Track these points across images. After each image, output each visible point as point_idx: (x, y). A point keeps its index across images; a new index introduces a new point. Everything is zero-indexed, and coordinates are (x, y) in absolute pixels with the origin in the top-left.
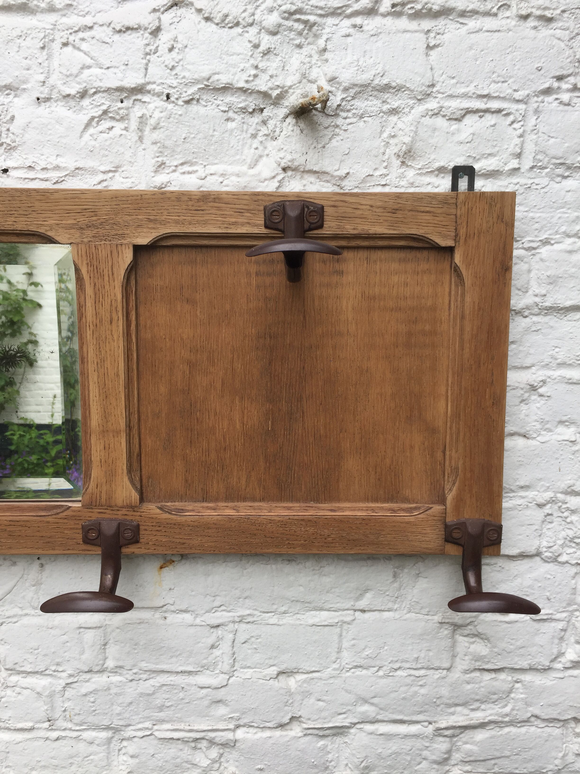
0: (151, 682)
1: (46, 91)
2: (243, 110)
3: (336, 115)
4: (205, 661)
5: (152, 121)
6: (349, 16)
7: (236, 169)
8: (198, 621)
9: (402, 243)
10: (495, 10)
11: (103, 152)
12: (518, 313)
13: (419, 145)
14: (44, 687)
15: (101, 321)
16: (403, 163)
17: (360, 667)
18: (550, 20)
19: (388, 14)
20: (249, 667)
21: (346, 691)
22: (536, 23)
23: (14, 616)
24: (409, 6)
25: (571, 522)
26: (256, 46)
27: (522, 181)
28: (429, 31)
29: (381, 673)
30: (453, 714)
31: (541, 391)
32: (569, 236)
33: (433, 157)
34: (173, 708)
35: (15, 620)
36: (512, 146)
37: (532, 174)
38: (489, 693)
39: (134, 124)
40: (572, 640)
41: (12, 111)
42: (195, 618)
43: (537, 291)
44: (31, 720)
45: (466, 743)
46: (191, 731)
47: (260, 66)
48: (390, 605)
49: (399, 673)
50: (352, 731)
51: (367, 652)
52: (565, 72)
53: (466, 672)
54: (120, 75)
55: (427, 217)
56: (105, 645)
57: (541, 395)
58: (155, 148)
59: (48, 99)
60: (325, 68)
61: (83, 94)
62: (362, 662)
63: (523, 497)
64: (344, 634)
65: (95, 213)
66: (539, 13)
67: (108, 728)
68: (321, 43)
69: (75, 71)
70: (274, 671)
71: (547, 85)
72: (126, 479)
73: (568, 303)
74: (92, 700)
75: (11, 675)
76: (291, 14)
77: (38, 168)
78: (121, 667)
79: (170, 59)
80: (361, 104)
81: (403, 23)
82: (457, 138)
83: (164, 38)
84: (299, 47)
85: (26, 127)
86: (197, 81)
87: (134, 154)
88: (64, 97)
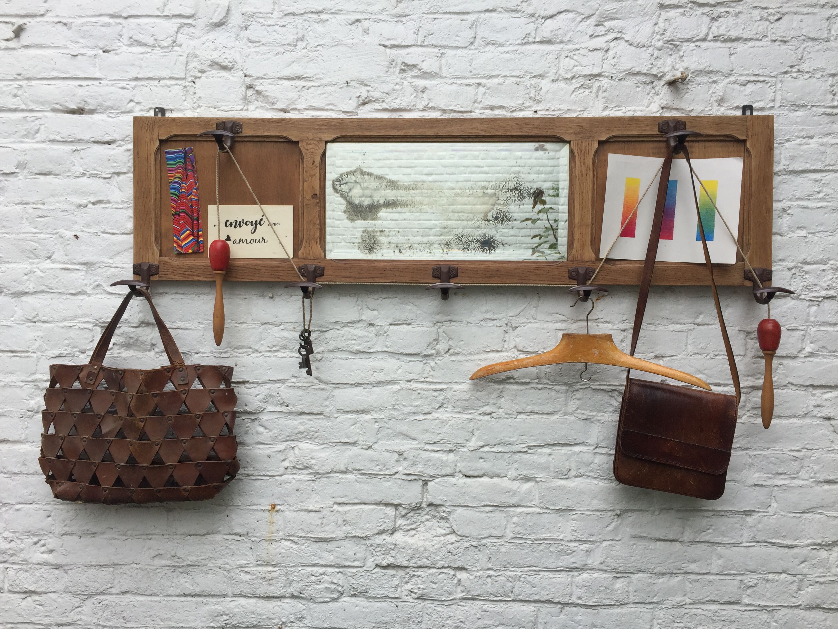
1: (557, 76)
2: (645, 83)
3: (688, 84)
5: (604, 88)
6: (694, 42)
7: (640, 108)
8: (615, 327)
9: (721, 138)
10: (760, 38)
11: (580, 102)
12: (776, 174)
13: (726, 96)
15: (582, 175)
16: (719, 104)
17: (697, 353)
18: (786, 42)
19: (712, 40)
21: (690, 366)
22: (780, 43)
23: (525, 323)
24: (722, 37)
25: (806, 278)
26: (652, 55)
27: (775, 112)
28: (730, 47)
29: (708, 357)
31: (788, 212)
32: (799, 138)
33: (733, 102)
35: (524, 325)
36: (770, 96)
37: (780, 109)
39: (594, 90)
40: (809, 342)
41: (541, 85)
42: (613, 326)
43: (785, 163)
44: (529, 378)
45: (754, 397)
46: (610, 385)
47: (653, 64)
49: (717, 357)
51: (701, 345)
52: (794, 64)
53: (753, 357)
54: (591, 69)
55: (734, 126)
57: (788, 214)
58: (604, 100)
59: (557, 80)
60: (683, 64)
61: (573, 77)
62: (699, 351)
63: (781, 265)
64: (689, 336)
65: (582, 127)
66: (781, 39)
67: (567, 383)
68: (681, 53)
69: (571, 68)
70: (653, 355)
71: (786, 70)
72: (590, 248)
73: (800, 169)
76: (668, 41)
77: (551, 110)
79: (613, 61)
80: (699, 79)
81: (718, 44)
82: (744, 93)
83: (611, 53)
84: (671, 55)
85: (547, 92)
86: (625, 71)
87: (594, 103)
88: (565, 79)
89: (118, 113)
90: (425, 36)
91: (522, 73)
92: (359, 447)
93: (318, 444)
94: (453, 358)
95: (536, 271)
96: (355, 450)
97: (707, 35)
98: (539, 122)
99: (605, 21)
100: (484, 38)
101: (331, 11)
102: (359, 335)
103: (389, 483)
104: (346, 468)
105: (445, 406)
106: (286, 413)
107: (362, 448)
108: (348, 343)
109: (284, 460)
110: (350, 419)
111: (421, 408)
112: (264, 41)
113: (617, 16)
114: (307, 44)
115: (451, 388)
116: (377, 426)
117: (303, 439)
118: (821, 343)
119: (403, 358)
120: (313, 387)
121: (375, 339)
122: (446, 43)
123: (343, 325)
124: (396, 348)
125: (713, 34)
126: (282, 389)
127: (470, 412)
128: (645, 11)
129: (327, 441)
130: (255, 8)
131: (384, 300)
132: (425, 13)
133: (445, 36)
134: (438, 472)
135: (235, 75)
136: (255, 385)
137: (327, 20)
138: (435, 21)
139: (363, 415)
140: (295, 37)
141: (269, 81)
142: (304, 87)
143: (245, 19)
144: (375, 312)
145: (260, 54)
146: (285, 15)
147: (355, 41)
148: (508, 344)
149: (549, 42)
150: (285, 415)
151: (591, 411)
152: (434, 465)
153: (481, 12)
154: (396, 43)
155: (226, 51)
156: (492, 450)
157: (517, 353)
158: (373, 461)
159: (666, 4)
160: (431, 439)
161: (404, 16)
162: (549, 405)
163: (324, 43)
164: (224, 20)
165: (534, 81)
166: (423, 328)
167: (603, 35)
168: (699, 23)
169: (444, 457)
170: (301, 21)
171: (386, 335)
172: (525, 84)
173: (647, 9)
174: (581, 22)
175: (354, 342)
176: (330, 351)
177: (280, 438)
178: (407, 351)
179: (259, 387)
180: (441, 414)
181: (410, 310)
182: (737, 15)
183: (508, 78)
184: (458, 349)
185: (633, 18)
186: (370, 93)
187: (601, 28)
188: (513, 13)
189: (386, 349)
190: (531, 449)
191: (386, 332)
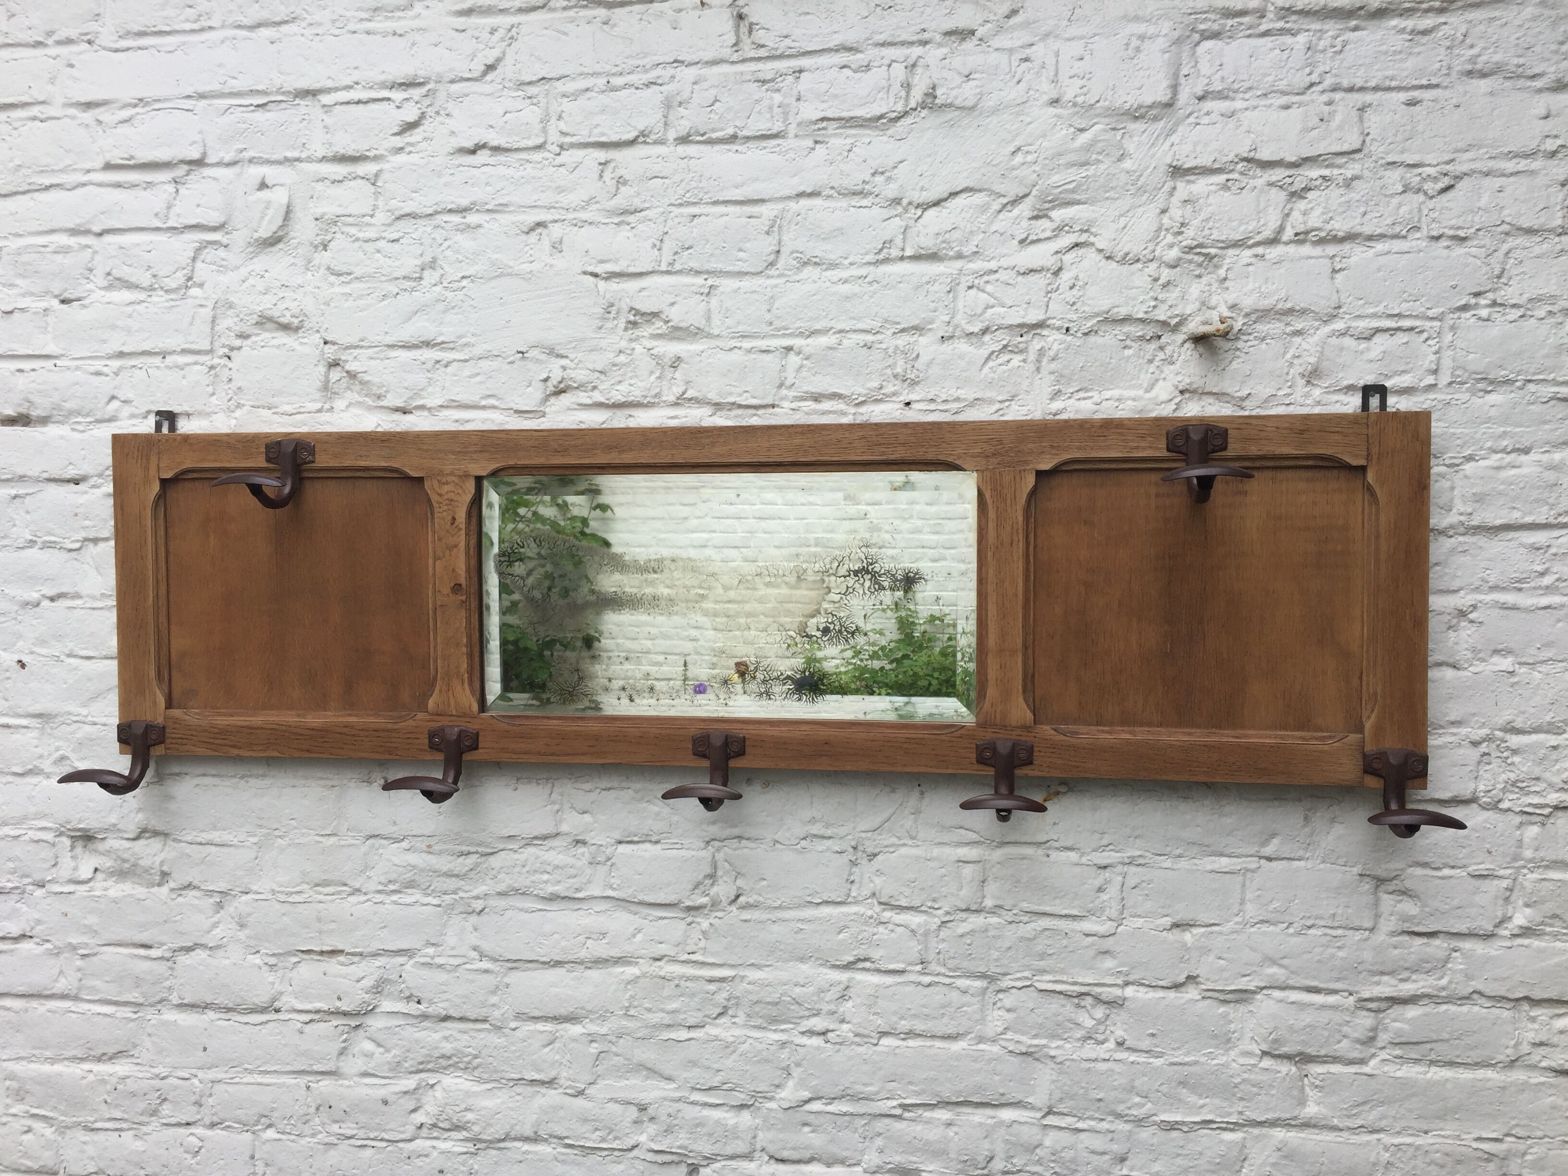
0: (1032, 925)
1: (951, 329)
2: (1141, 338)
3: (1237, 339)
4: (1091, 905)
5: (1051, 353)
6: (1250, 247)
7: (1133, 393)
8: (1084, 860)
9: (1310, 463)
10: (1404, 233)
11: (1001, 383)
12: (1442, 532)
13: (1325, 364)
14: (919, 925)
15: (1002, 544)
16: (1308, 382)
17: (1267, 922)
18: (1464, 239)
19: (1291, 242)
20: (1139, 916)
21: (1251, 949)
22: (1449, 243)
23: (892, 845)
24: (1313, 234)
25: (1513, 764)
26: (1156, 280)
27: (1440, 396)
28: (1334, 256)
29: (1291, 930)
30: (1378, 983)
31: (1472, 616)
32: (1496, 452)
33: (1340, 375)
34: (1055, 957)
35: (892, 850)
36: (1427, 362)
37: (1450, 390)
38: (1421, 960)
39: (1032, 356)
40: (1520, 902)
41: (918, 349)
42: (1081, 857)
43: (1462, 510)
44: (903, 962)
45: (1395, 1020)
46: (1075, 983)
47: (1160, 297)
48: (1301, 853)
49: (1312, 931)
50: (1258, 997)
51: (1275, 905)
52: (1482, 289)
53: (1393, 934)
54: (1022, 313)
55: (1336, 437)
56: (983, 882)
57: (1472, 622)
58: (1053, 377)
59: (951, 337)
60: (1225, 296)
61: (985, 331)
62: (1269, 916)
63: (1454, 734)
64: (1248, 883)
65: (1000, 442)
66: (1451, 233)
67: (983, 976)
68: (1222, 272)
69: (979, 311)
70: (1167, 921)
71: (1463, 302)
72: (1021, 699)
73: (1498, 522)
74: (969, 941)
75: (884, 910)
76: (1192, 248)
77: (939, 400)
78: (1000, 907)
79: (1070, 296)
80: (1263, 328)
81: (1307, 249)
82: (1366, 356)
83: (1066, 277)
84: (1199, 276)
85: (930, 364)
86: (1097, 315)
87: (1031, 384)
88: (967, 335)
89: (90, 422)
90: (676, 253)
91: (876, 324)
92: (561, 1090)
93: (480, 1081)
94: (746, 915)
95: (905, 746)
96: (553, 1096)
97: (1281, 229)
98: (910, 431)
99: (1053, 208)
100: (797, 252)
101: (487, 207)
102: (556, 862)
103: (621, 1167)
104: (536, 1133)
105: (730, 1012)
106: (416, 1017)
107: (566, 1094)
108: (533, 878)
109: (414, 1110)
110: (542, 1032)
111: (682, 1016)
112: (358, 272)
113: (1078, 197)
114: (442, 275)
115: (743, 977)
116: (594, 1049)
117: (452, 1069)
118: (1549, 907)
119: (645, 911)
120: (468, 966)
121: (589, 871)
122: (719, 266)
123: (524, 842)
124: (630, 891)
125: (1293, 227)
126: (408, 967)
127: (783, 1027)
128: (1140, 183)
129: (495, 1076)
130: (340, 206)
131: (604, 792)
132: (674, 205)
133: (718, 252)
134: (717, 1149)
135: (305, 340)
136: (356, 959)
137: (479, 226)
138: (696, 221)
139: (567, 1026)
140: (418, 262)
141: (371, 351)
142: (438, 362)
143: (321, 230)
144: (587, 818)
145: (351, 299)
146: (398, 218)
147: (535, 266)
148: (859, 889)
149: (933, 257)
150: (415, 1021)
151: (1035, 1036)
152: (710, 1135)
153: (789, 198)
154: (617, 269)
155: (288, 294)
156: (830, 1108)
157: (878, 908)
158: (585, 1120)
159: (1186, 166)
160: (702, 1081)
161: (632, 213)
162: (945, 1020)
163: (474, 273)
164: (280, 233)
165: (902, 341)
166: (683, 852)
167: (1049, 238)
168: (1261, 207)
169: (729, 1118)
170: (429, 229)
171: (609, 863)
172: (884, 346)
173: (1142, 179)
174: (1000, 211)
175: (546, 877)
176: (500, 894)
177: (406, 1065)
178: (651, 899)
179: (364, 963)
180: (722, 1030)
181: (658, 814)
182: (1348, 183)
183: (849, 335)
184: (755, 897)
185: (1113, 199)
186: (568, 371)
187: (1044, 223)
188: (857, 198)
189: (610, 893)
190: (909, 1111)
191: (609, 859)
